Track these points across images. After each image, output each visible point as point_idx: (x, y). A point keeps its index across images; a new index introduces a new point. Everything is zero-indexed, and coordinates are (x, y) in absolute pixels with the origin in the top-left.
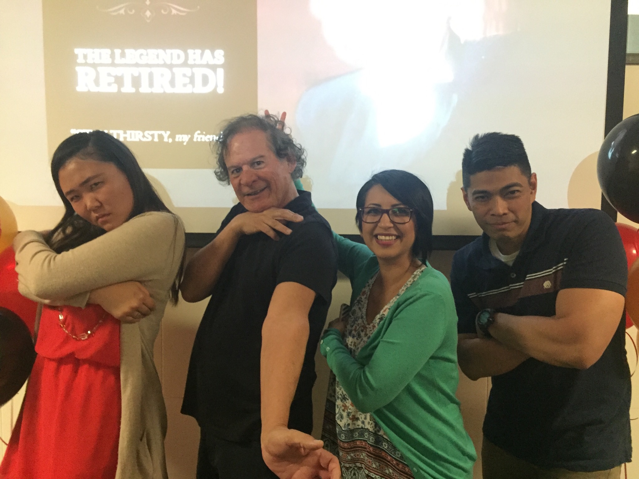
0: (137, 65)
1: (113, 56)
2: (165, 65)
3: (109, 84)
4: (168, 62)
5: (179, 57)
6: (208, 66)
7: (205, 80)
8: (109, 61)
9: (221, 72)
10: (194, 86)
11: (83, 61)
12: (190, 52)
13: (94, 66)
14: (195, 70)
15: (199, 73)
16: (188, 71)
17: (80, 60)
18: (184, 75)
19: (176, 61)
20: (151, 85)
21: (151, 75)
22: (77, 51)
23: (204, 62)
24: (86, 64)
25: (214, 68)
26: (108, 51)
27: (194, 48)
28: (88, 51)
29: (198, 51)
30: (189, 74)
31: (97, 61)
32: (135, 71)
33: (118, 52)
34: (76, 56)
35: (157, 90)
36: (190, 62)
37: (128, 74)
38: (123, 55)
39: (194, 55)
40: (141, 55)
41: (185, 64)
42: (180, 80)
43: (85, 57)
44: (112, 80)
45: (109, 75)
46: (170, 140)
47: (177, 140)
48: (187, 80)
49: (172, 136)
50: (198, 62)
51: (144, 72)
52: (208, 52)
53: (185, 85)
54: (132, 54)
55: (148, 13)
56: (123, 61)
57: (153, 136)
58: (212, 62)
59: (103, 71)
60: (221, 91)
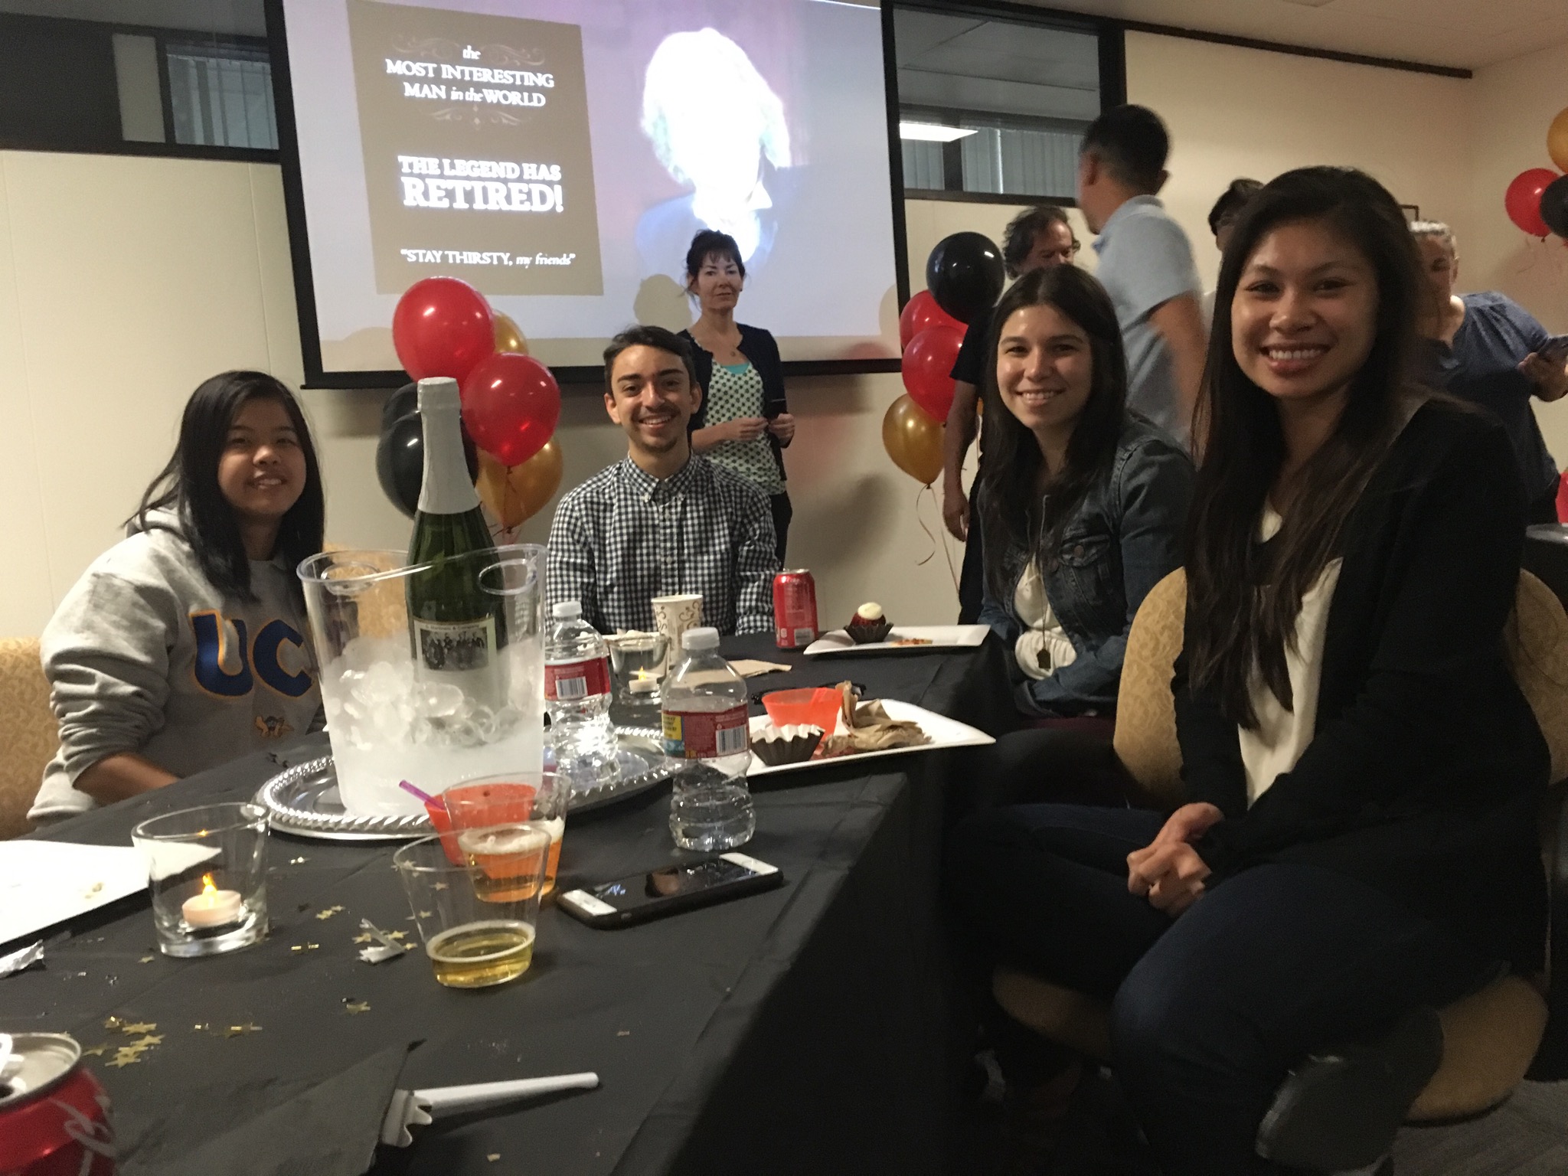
0: (468, 178)
1: (441, 166)
2: (498, 179)
3: (440, 199)
4: (502, 176)
5: (513, 171)
6: (544, 182)
7: (543, 198)
8: (438, 172)
9: (558, 188)
10: (532, 204)
11: (410, 171)
12: (525, 166)
13: (421, 177)
14: (532, 186)
15: (536, 189)
16: (525, 187)
17: (405, 169)
18: (521, 191)
19: (510, 176)
21: (485, 190)
22: (401, 158)
23: (540, 178)
24: (411, 175)
25: (550, 184)
26: (436, 161)
27: (529, 162)
28: (414, 159)
29: (534, 166)
30: (526, 190)
31: (424, 172)
32: (468, 185)
33: (446, 162)
34: (400, 166)
35: (492, 206)
36: (526, 177)
37: (460, 187)
38: (452, 166)
39: (529, 170)
40: (473, 167)
41: (520, 179)
42: (516, 197)
43: (411, 166)
44: (443, 193)
45: (439, 188)
46: (511, 263)
47: (518, 263)
48: (525, 197)
49: (512, 258)
50: (534, 177)
51: (478, 186)
52: (543, 167)
53: (522, 202)
54: (463, 166)
55: (477, 121)
56: (453, 173)
57: (491, 257)
58: (548, 178)
59: (432, 183)
60: (560, 209)
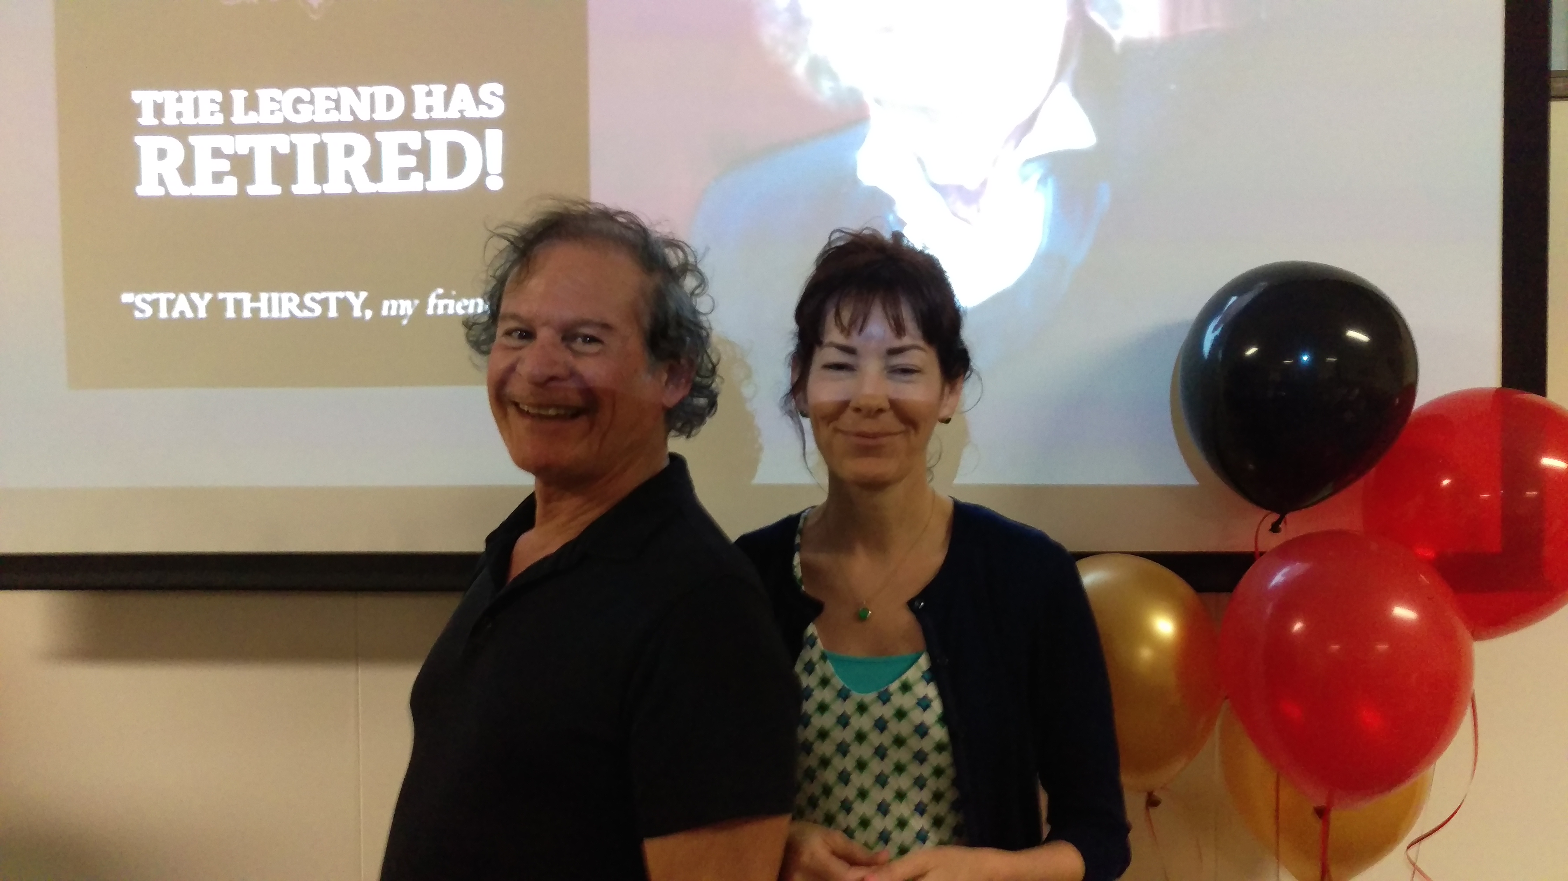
0: (287, 127)
1: (226, 107)
2: (356, 126)
3: (218, 177)
4: (364, 116)
5: (390, 103)
6: (463, 123)
7: (456, 160)
8: (219, 119)
9: (495, 137)
10: (427, 177)
11: (155, 121)
12: (419, 90)
13: (181, 132)
14: (429, 134)
15: (439, 140)
16: (413, 139)
17: (147, 118)
18: (404, 149)
19: (382, 115)
20: (321, 175)
21: (321, 152)
22: (137, 96)
23: (453, 113)
24: (161, 130)
25: (477, 127)
26: (218, 95)
27: (428, 81)
28: (168, 97)
29: (439, 89)
30: (417, 146)
31: (189, 120)
33: (239, 96)
34: (137, 109)
35: (336, 186)
36: (420, 114)
37: (265, 148)
38: (252, 104)
39: (428, 98)
40: (298, 100)
41: (406, 122)
42: (391, 162)
43: (159, 110)
44: (224, 165)
45: (217, 153)
46: (369, 314)
48: (411, 161)
49: (372, 303)
50: (439, 113)
51: (306, 143)
52: (462, 90)
53: (404, 174)
54: (274, 101)
56: (252, 118)
57: (324, 303)
58: (473, 112)
59: (202, 144)
60: (495, 184)
